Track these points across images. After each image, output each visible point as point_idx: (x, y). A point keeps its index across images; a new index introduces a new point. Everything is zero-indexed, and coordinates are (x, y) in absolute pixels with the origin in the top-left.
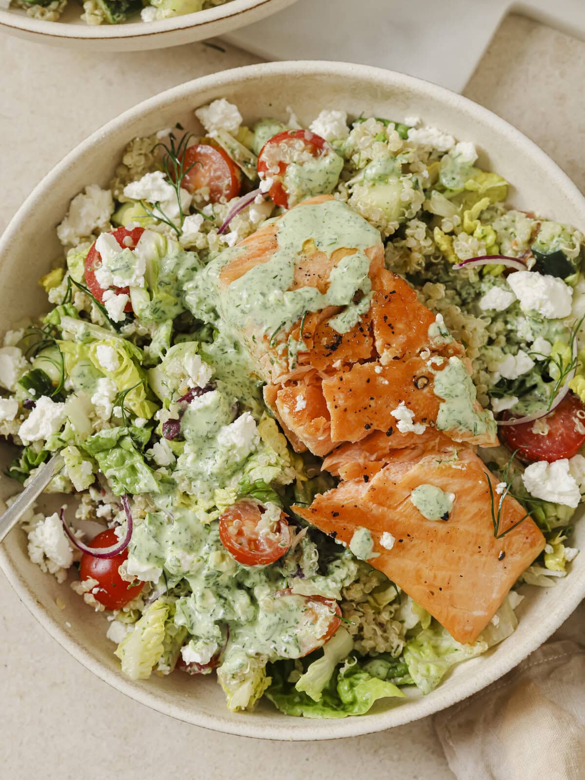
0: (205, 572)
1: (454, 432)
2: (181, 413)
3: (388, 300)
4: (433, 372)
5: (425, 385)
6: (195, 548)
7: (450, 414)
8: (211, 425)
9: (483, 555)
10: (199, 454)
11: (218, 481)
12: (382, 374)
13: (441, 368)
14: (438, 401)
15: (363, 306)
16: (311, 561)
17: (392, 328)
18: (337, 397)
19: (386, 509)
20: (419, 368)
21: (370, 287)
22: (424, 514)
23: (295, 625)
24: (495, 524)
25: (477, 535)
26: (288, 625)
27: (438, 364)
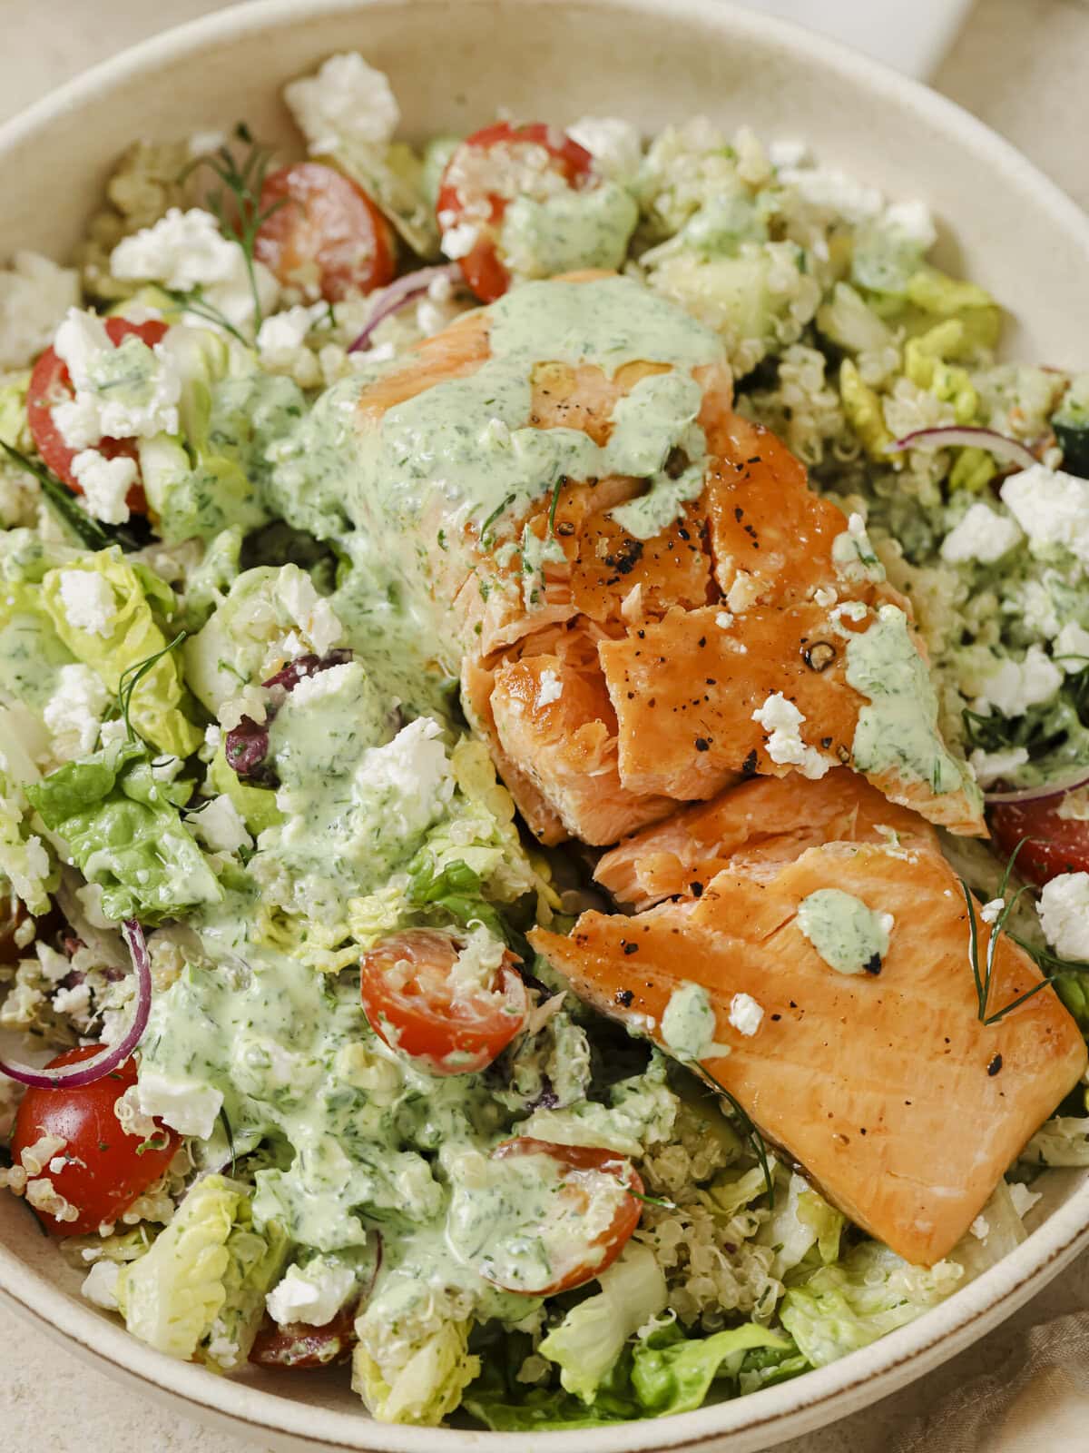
0: (328, 1089)
1: (892, 779)
2: (272, 713)
3: (744, 472)
4: (845, 634)
5: (828, 664)
6: (304, 1040)
7: (881, 732)
8: (342, 742)
9: (953, 1060)
10: (311, 816)
11: (356, 880)
12: (734, 631)
13: (862, 627)
14: (857, 702)
15: (690, 484)
16: (575, 1061)
17: (754, 535)
18: (632, 674)
19: (742, 942)
20: (814, 625)
21: (702, 448)
22: (827, 955)
23: (537, 1219)
24: (981, 991)
25: (943, 1013)
26: (522, 1220)
27: (855, 618)
